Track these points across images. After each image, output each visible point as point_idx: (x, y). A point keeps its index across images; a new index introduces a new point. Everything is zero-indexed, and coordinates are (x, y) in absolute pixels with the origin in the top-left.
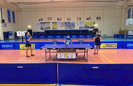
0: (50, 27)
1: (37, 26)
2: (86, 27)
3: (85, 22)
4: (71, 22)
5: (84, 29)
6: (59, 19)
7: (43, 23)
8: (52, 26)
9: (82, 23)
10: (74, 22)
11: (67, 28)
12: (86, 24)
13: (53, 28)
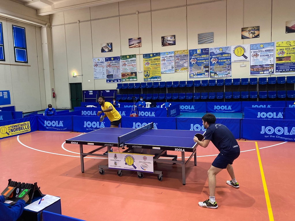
0: (136, 73)
1: (95, 71)
2: (282, 64)
3: (280, 43)
4: (215, 49)
5: (272, 76)
6: (168, 40)
7: (114, 60)
8: (142, 70)
9: (264, 50)
10: (227, 48)
11: (198, 75)
12: (283, 53)
13: (146, 76)
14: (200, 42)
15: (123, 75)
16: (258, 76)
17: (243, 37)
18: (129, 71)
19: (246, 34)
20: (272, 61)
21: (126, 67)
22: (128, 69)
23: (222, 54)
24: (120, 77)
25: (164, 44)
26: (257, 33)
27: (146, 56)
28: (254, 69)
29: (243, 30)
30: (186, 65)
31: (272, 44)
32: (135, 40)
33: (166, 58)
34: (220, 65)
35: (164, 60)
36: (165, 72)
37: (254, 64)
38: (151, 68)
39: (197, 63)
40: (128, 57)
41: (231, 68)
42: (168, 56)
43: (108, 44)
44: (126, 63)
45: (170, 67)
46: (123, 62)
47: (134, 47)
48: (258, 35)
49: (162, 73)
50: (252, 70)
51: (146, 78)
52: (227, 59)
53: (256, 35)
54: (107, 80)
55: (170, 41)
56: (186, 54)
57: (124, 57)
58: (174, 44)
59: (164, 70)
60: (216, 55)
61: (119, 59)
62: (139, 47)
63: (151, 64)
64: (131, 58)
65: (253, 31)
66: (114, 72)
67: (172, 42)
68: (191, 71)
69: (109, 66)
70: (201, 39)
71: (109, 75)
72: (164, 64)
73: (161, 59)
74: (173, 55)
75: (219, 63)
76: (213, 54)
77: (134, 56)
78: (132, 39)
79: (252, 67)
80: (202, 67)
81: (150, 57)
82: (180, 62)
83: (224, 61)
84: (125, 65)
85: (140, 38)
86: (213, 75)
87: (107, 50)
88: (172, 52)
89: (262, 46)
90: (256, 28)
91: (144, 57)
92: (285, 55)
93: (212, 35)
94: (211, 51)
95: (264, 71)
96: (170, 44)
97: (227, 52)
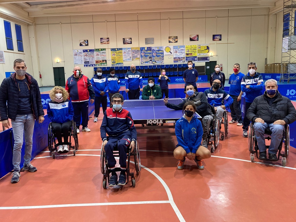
1: (75, 59)
2: (188, 57)
3: (187, 46)
4: (155, 47)
5: (184, 63)
6: (127, 41)
7: (90, 51)
8: (110, 59)
9: (180, 49)
10: (161, 47)
11: (146, 62)
12: (189, 51)
13: (113, 63)
14: (146, 43)
15: (97, 62)
16: (178, 63)
17: (170, 42)
18: (101, 59)
19: (171, 40)
20: (184, 55)
21: (99, 56)
22: (101, 58)
23: (159, 50)
24: (95, 63)
25: (124, 43)
26: (176, 40)
27: (113, 50)
28: (176, 60)
29: (169, 38)
30: (138, 56)
31: (183, 46)
32: (105, 39)
33: (126, 52)
34: (158, 57)
35: (125, 53)
36: (126, 61)
37: (175, 57)
38: (116, 57)
39: (145, 55)
40: (100, 50)
41: (163, 59)
42: (128, 50)
43: (85, 41)
44: (99, 54)
45: (129, 57)
46: (96, 53)
47: (105, 43)
48: (177, 41)
49: (124, 61)
50: (175, 60)
51: (113, 64)
52: (161, 53)
53: (176, 41)
54: (84, 65)
55: (128, 41)
56: (138, 50)
57: (98, 50)
58: (131, 43)
59: (125, 59)
60: (155, 51)
61: (94, 51)
62: (108, 44)
63: (116, 55)
64: (103, 51)
65: (174, 39)
66: (89, 59)
67: (129, 42)
68: (142, 60)
69: (86, 55)
70: (147, 41)
71: (86, 62)
72: (125, 55)
73: (123, 52)
74: (130, 50)
75: (158, 56)
76: (154, 50)
77: (104, 49)
78: (103, 38)
79: (175, 58)
80: (148, 58)
81: (115, 50)
82: (135, 55)
83: (160, 54)
84: (98, 55)
85: (108, 38)
86: (154, 62)
87: (84, 45)
88: (130, 48)
89: (179, 47)
90: (176, 37)
91: (111, 50)
92: (190, 53)
93: (153, 39)
94: (153, 49)
95: (180, 61)
96: (128, 43)
97: (161, 50)
